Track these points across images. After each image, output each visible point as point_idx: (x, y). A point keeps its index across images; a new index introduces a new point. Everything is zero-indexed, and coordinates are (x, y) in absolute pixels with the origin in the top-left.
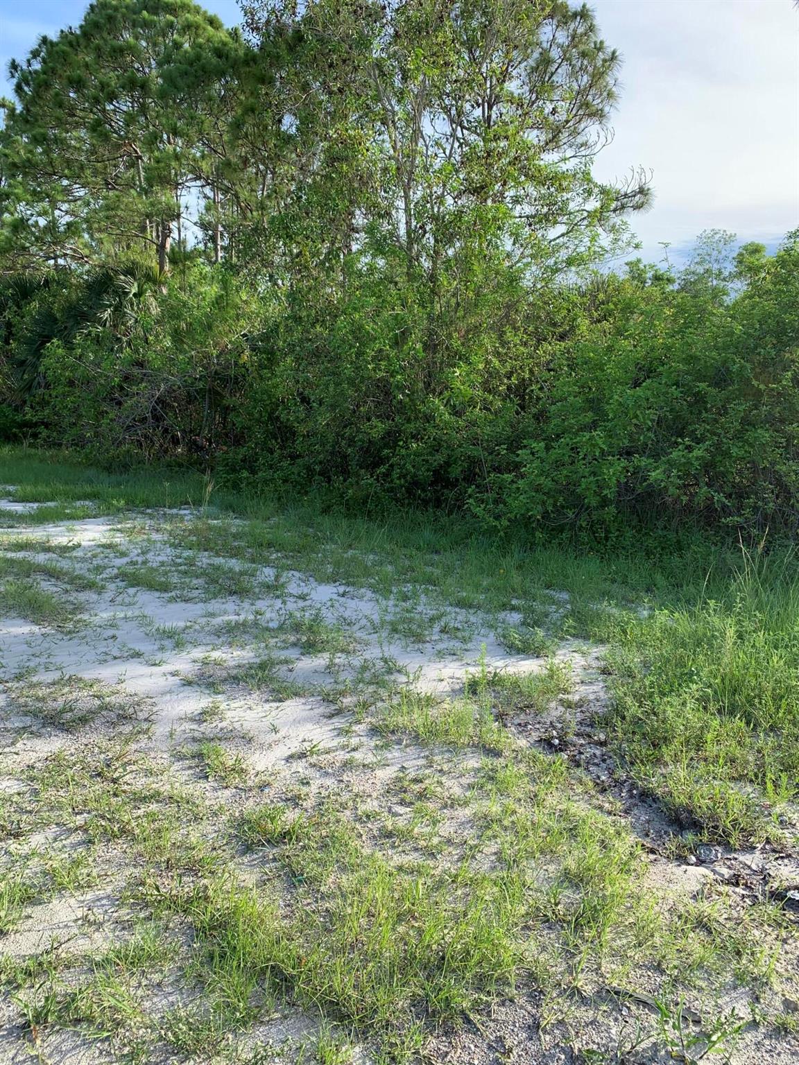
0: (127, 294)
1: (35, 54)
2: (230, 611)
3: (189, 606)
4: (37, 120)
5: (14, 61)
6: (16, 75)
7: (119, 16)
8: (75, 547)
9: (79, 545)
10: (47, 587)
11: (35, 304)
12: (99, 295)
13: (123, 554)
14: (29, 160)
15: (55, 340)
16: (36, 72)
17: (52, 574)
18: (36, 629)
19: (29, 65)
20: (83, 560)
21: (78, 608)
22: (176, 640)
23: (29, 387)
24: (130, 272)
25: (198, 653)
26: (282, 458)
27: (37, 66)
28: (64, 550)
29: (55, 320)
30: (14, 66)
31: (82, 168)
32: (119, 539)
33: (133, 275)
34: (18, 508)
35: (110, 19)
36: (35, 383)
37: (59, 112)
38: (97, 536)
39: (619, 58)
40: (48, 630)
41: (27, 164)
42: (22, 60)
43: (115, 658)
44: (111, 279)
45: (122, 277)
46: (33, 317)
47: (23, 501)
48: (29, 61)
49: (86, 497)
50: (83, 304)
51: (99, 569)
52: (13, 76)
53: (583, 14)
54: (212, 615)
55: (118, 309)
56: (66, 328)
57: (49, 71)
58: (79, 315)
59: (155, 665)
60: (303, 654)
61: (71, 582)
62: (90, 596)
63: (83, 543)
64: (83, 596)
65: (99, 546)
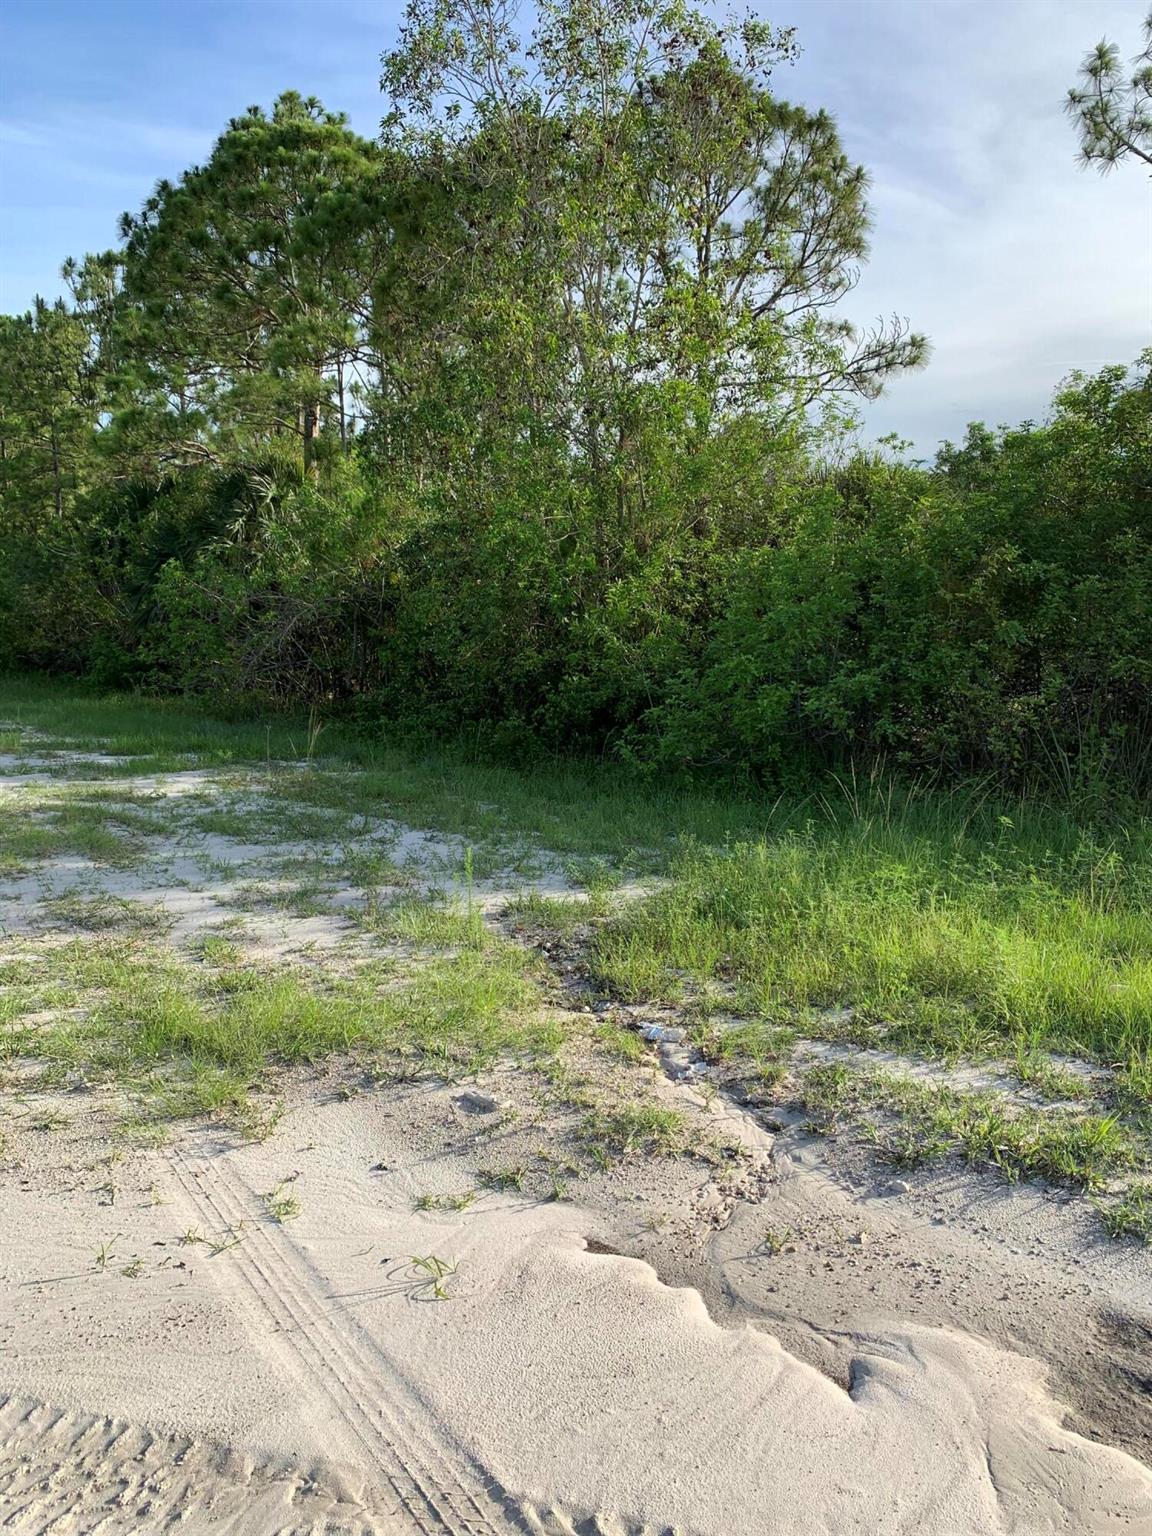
0: (262, 498)
1: (152, 204)
2: (297, 850)
3: (257, 847)
4: (153, 289)
5: (127, 215)
6: (130, 233)
7: (250, 155)
8: (158, 798)
9: (165, 796)
10: (114, 831)
11: (154, 515)
12: (229, 501)
13: (209, 804)
14: (145, 337)
15: (172, 560)
16: (153, 228)
17: (123, 820)
18: (91, 864)
19: (145, 219)
20: (163, 809)
21: (140, 848)
22: (227, 874)
23: (144, 621)
24: (266, 471)
25: (244, 884)
26: (430, 700)
27: (154, 221)
28: (147, 800)
29: (177, 535)
30: (127, 221)
31: (208, 343)
32: (213, 791)
33: (270, 474)
34: (108, 760)
35: (240, 158)
36: (152, 614)
37: (178, 278)
38: (186, 786)
39: (866, 177)
40: (105, 865)
41: (143, 342)
42: (136, 211)
43: (160, 886)
44: (242, 479)
45: (257, 478)
46: (152, 532)
47: (116, 755)
48: (144, 214)
49: (191, 749)
50: (211, 513)
51: (175, 818)
52: (126, 234)
53: (821, 123)
54: (277, 855)
55: (252, 518)
56: (189, 543)
57: (167, 227)
58: (206, 527)
59: (197, 891)
60: (351, 886)
61: (142, 828)
62: (158, 839)
63: (169, 795)
64: (148, 840)
65: (186, 797)
